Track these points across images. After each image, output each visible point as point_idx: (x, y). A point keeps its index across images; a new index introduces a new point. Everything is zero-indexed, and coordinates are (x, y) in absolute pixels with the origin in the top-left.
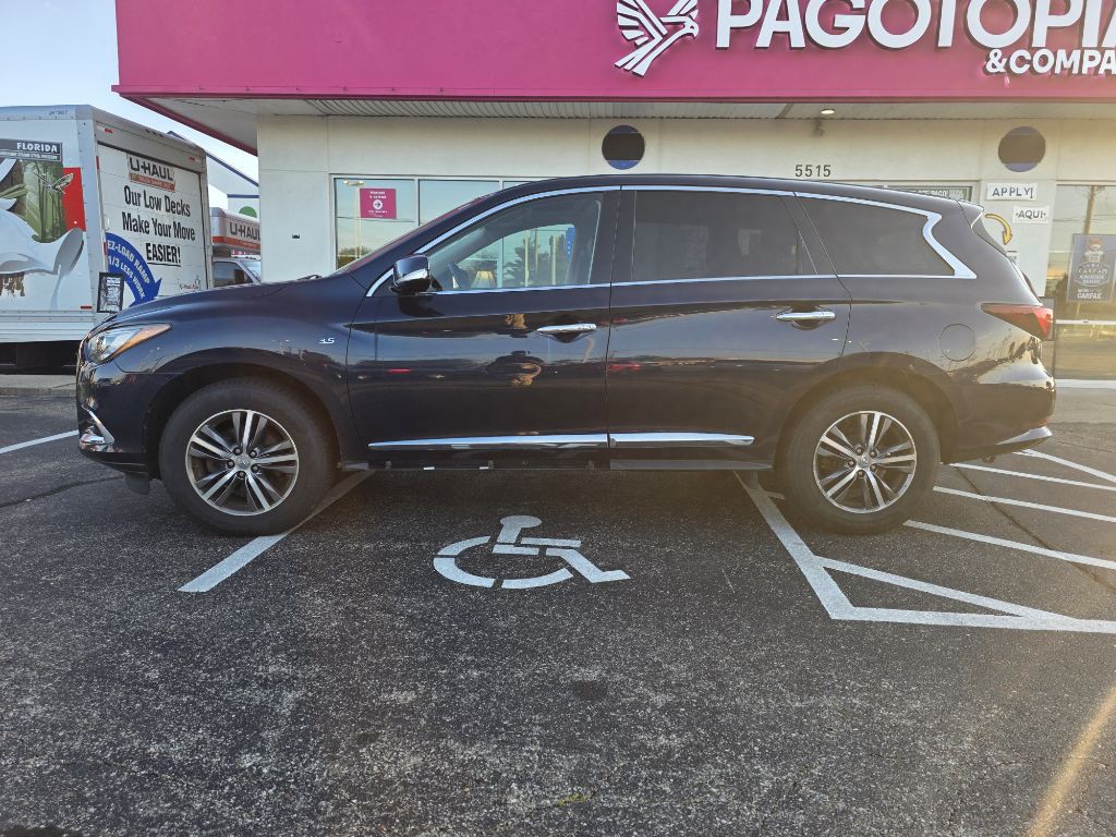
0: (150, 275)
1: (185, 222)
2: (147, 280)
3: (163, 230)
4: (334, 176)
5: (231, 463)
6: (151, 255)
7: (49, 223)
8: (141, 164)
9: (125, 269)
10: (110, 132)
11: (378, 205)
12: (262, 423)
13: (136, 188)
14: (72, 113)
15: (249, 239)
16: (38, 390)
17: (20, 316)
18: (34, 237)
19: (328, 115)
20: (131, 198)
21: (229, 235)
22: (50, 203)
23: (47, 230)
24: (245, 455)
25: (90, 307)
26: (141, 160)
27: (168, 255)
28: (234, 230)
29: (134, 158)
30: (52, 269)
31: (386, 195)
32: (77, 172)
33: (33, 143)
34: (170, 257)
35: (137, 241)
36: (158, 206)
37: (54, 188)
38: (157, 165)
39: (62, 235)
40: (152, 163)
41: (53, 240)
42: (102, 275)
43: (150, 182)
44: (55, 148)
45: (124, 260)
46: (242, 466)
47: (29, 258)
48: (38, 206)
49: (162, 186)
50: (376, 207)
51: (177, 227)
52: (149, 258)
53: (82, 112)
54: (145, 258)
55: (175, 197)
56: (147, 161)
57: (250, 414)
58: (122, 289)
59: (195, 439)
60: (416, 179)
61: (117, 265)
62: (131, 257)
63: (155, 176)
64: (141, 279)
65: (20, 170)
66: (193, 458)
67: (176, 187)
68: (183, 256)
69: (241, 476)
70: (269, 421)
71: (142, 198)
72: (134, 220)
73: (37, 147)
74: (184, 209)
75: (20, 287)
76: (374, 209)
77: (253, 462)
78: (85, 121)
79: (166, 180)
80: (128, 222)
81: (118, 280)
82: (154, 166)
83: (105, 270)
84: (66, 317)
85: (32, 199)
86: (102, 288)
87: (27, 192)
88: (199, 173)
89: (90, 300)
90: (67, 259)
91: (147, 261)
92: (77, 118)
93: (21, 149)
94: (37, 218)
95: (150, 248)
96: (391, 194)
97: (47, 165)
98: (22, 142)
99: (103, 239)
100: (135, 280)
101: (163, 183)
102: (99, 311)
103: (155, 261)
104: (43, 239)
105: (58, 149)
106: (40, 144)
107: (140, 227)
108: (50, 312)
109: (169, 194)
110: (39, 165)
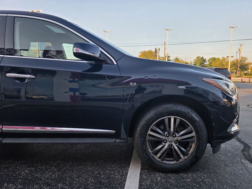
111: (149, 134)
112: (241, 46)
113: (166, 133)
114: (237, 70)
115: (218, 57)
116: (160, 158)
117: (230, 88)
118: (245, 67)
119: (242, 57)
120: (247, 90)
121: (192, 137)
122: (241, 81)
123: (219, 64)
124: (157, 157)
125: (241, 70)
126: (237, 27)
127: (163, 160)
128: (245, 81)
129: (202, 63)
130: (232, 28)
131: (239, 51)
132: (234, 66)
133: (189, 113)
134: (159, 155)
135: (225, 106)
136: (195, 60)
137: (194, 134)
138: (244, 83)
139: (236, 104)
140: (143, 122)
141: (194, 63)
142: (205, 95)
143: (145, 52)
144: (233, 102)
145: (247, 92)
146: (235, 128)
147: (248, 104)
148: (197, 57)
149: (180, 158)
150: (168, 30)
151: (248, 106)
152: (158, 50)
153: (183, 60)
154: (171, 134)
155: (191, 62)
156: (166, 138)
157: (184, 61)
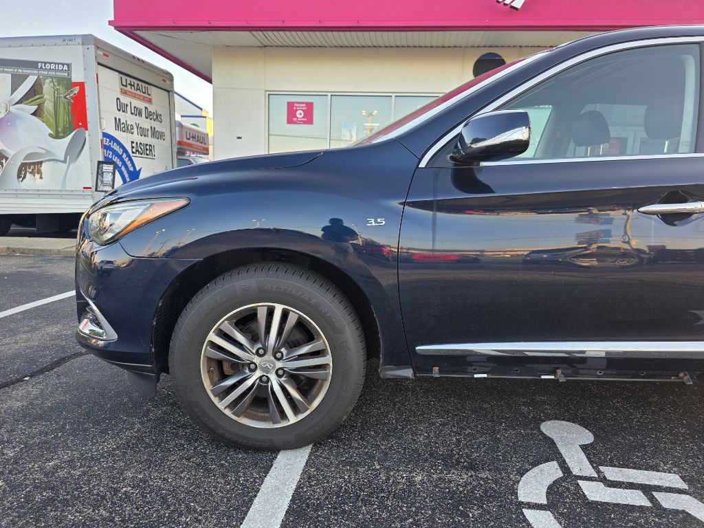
0: (133, 165)
1: (159, 127)
2: (132, 169)
3: (143, 132)
4: (268, 93)
5: (252, 366)
6: (134, 150)
7: (61, 124)
8: (128, 82)
9: (116, 159)
10: (106, 56)
11: (300, 114)
12: (292, 320)
13: (125, 100)
14: (80, 41)
15: (198, 144)
16: (50, 250)
17: (39, 194)
18: (50, 135)
19: (265, 46)
20: (122, 107)
21: (185, 140)
22: (62, 109)
23: (60, 130)
24: (269, 357)
25: (90, 188)
26: (129, 79)
27: (146, 150)
28: (188, 137)
29: (124, 77)
30: (63, 159)
31: (306, 106)
32: (81, 85)
33: (50, 63)
34: (148, 152)
35: (125, 139)
36: (140, 114)
37: (65, 97)
38: (140, 83)
39: (70, 134)
40: (136, 82)
41: (64, 137)
42: (99, 163)
43: (134, 96)
44: (66, 68)
45: (115, 153)
46: (266, 370)
47: (46, 150)
48: (53, 111)
49: (144, 99)
50: (298, 116)
51: (153, 129)
52: (133, 153)
53: (87, 39)
54: (130, 152)
55: (152, 108)
56: (133, 80)
57: (279, 309)
58: (114, 174)
59: (212, 337)
60: (329, 94)
61: (110, 157)
62: (120, 151)
63: (138, 92)
64: (127, 168)
65: (40, 84)
66: (209, 359)
67: (153, 101)
68: (156, 152)
69: (264, 380)
70: (300, 318)
71: (129, 108)
72: (123, 123)
73: (53, 67)
74: (157, 117)
75: (39, 172)
76: (297, 118)
77: (279, 364)
78: (89, 46)
79: (146, 95)
80: (118, 124)
81: (111, 167)
82: (138, 85)
83: (101, 159)
84: (72, 195)
85: (49, 106)
86: (100, 173)
87: (45, 100)
88: (168, 91)
89: (90, 183)
90: (74, 151)
91: (131, 154)
92: (83, 44)
93: (41, 68)
94: (52, 120)
95: (134, 145)
96: (310, 106)
97: (60, 80)
98: (42, 63)
99: (101, 137)
100: (123, 168)
101: (144, 97)
102: (96, 190)
103: (137, 155)
104: (57, 136)
105: (68, 68)
106: (55, 64)
107: (127, 129)
108: (61, 191)
109: (147, 105)
110: (54, 81)
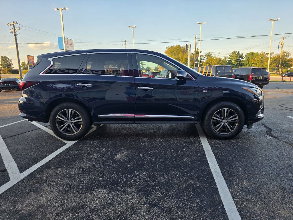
111: (213, 118)
112: (284, 38)
113: (222, 117)
114: (278, 67)
115: (257, 52)
116: (218, 131)
117: (258, 92)
118: (288, 63)
119: (284, 52)
120: (285, 91)
121: (236, 120)
122: (281, 80)
123: (258, 61)
124: (216, 131)
125: (282, 67)
126: (278, 19)
127: (220, 132)
128: (286, 80)
129: (238, 60)
130: (273, 20)
131: (281, 44)
132: (275, 63)
133: (235, 106)
134: (218, 130)
135: (255, 103)
136: (230, 56)
137: (237, 118)
138: (284, 83)
139: (261, 102)
140: (209, 112)
141: (229, 59)
142: (244, 97)
143: (172, 47)
144: (260, 101)
145: (285, 93)
146: (260, 115)
147: (281, 104)
148: (232, 52)
149: (230, 131)
150: (201, 24)
151: (280, 105)
152: (189, 47)
153: (216, 56)
154: (225, 118)
155: (225, 58)
156: (222, 121)
157: (217, 58)
